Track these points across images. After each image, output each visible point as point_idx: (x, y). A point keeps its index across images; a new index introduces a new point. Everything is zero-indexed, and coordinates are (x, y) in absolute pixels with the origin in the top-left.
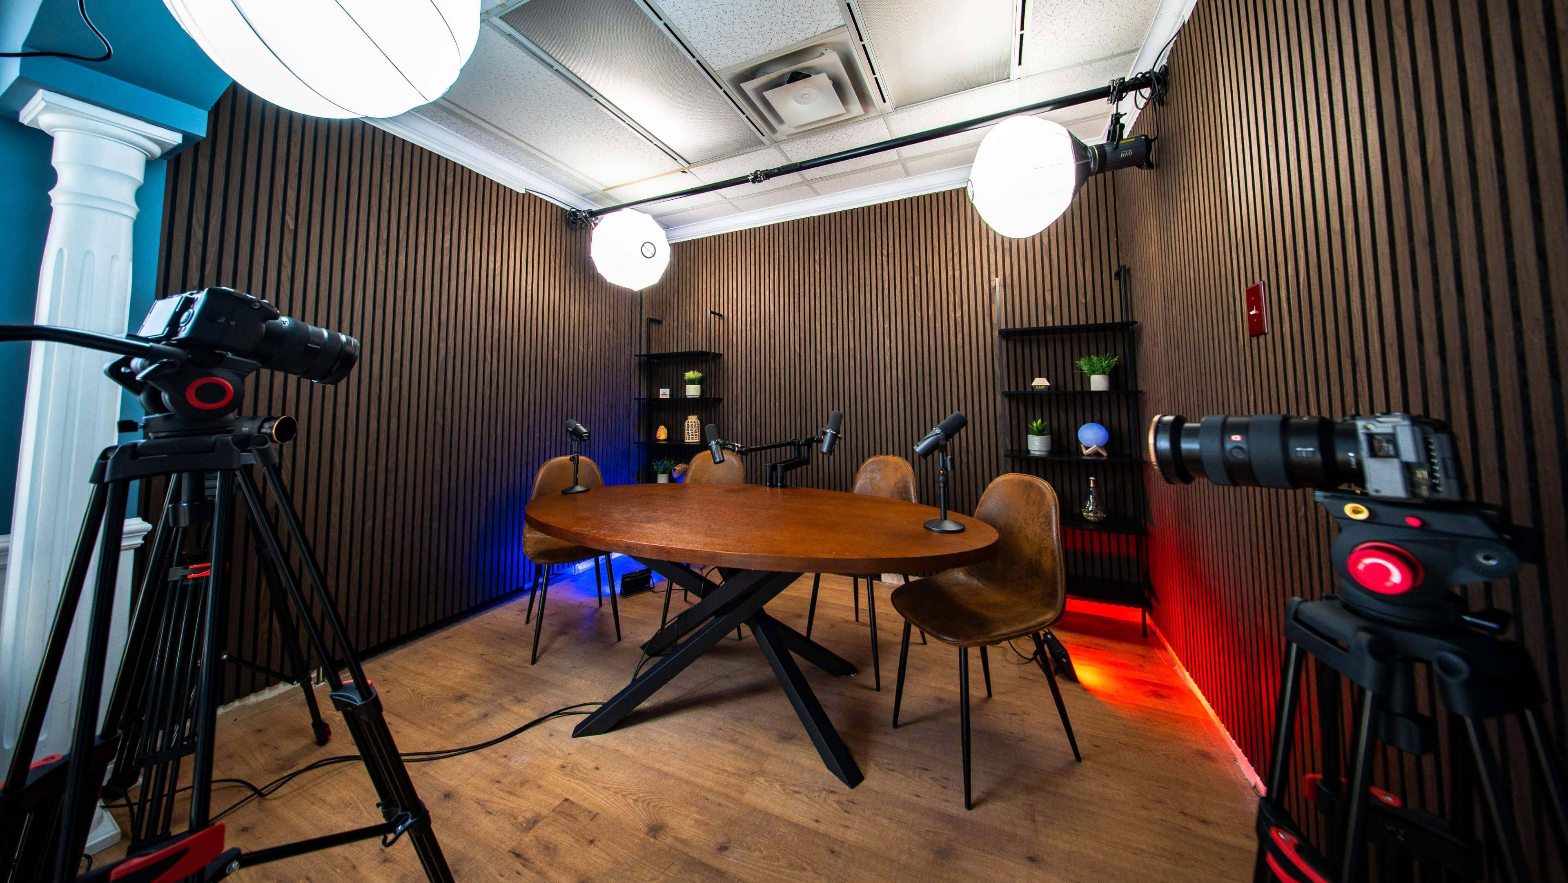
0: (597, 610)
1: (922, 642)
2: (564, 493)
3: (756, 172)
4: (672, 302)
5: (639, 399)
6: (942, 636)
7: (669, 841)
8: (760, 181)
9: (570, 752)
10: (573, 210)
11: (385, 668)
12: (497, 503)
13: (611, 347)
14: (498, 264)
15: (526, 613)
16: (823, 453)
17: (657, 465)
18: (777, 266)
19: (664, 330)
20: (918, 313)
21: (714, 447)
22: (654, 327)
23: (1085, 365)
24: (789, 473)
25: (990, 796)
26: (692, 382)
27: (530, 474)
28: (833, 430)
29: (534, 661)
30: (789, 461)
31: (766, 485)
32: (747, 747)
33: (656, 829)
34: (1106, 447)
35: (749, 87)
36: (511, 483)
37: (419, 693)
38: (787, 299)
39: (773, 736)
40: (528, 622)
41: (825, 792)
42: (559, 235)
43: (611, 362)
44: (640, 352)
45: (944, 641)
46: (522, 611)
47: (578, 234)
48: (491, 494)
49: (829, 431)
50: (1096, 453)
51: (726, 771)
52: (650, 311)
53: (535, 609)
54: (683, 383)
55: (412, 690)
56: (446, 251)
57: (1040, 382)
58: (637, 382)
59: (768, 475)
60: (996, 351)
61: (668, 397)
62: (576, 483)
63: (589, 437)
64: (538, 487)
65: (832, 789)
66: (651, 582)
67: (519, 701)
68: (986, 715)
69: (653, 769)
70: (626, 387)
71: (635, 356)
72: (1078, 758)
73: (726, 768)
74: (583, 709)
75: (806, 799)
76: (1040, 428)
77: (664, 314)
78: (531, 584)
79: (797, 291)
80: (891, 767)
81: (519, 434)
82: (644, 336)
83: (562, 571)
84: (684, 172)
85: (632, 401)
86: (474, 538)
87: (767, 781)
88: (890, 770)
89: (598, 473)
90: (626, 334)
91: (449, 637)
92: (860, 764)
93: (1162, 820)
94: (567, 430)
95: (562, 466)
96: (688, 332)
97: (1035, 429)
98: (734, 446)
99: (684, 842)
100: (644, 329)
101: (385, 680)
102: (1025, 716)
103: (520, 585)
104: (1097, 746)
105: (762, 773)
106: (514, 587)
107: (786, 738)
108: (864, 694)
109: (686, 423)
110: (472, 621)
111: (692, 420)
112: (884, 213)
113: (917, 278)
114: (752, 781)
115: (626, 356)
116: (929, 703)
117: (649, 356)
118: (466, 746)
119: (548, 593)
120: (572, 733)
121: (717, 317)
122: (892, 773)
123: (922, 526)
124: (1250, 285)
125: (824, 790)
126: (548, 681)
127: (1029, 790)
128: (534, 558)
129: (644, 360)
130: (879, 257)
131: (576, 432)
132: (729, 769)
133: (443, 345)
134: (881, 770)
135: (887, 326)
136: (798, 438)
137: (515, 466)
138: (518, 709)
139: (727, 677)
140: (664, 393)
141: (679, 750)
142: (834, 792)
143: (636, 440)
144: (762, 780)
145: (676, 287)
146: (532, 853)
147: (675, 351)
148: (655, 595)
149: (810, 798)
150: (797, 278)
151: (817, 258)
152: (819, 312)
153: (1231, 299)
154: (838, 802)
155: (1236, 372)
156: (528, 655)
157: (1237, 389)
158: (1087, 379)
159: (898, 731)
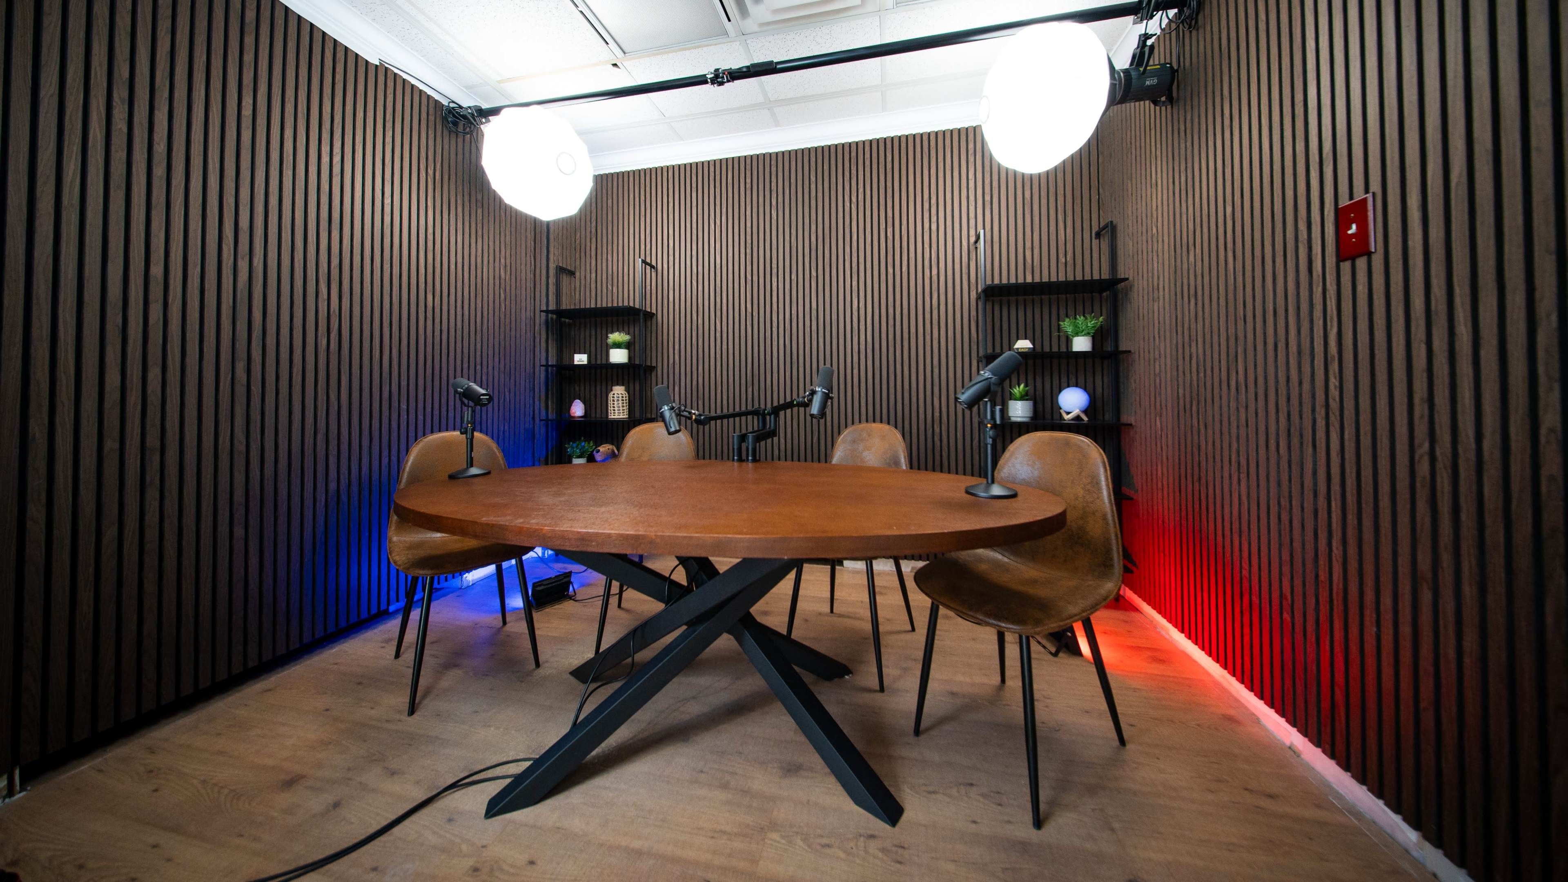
0: (499, 630)
1: (909, 628)
2: (452, 477)
3: (717, 70)
4: (588, 248)
5: (547, 366)
8: (721, 84)
9: (484, 842)
10: (452, 105)
11: (151, 750)
12: (344, 497)
13: (508, 297)
14: (337, 159)
15: (395, 642)
16: (812, 416)
17: (571, 445)
18: (724, 210)
19: (578, 285)
20: (890, 270)
21: (667, 414)
22: (565, 279)
23: (1070, 326)
24: (763, 443)
25: (1056, 807)
26: (618, 345)
27: (394, 458)
28: (824, 388)
29: (412, 711)
30: (756, 431)
31: (733, 460)
32: (745, 792)
34: (1085, 411)
36: (365, 468)
37: (215, 785)
38: (736, 249)
39: (774, 771)
40: (397, 655)
41: (862, 839)
42: (431, 136)
43: (508, 316)
44: (547, 305)
46: (388, 641)
47: (460, 140)
48: (333, 486)
49: (819, 390)
50: (1078, 418)
51: (724, 832)
52: (560, 258)
53: (411, 635)
54: (604, 349)
55: (204, 782)
56: (246, 123)
57: (1024, 344)
58: (543, 345)
59: (736, 447)
61: (586, 362)
62: (470, 464)
63: (491, 399)
64: (410, 473)
65: (870, 832)
66: (571, 588)
67: (393, 774)
68: (1008, 705)
69: (619, 847)
70: (528, 350)
71: (541, 311)
72: (1122, 742)
73: (723, 828)
74: (498, 771)
75: (842, 855)
76: (1023, 394)
77: (578, 263)
78: (402, 604)
79: (749, 241)
80: (931, 789)
81: (376, 405)
82: (552, 289)
83: (444, 584)
84: (615, 65)
85: (537, 369)
86: (308, 547)
87: (783, 837)
88: (929, 793)
89: (499, 454)
90: (528, 285)
91: (270, 690)
93: (1233, 802)
94: (456, 392)
96: (610, 287)
97: (1017, 394)
98: (690, 413)
100: (552, 280)
101: (151, 771)
102: (1048, 701)
103: (383, 607)
104: (1132, 725)
105: (774, 826)
106: (374, 611)
107: (792, 770)
108: (867, 698)
109: (611, 395)
110: (308, 662)
111: (619, 392)
112: (854, 154)
113: (890, 230)
114: (763, 840)
115: (528, 313)
116: (942, 699)
117: (560, 313)
118: (302, 863)
119: (431, 615)
120: (484, 812)
121: (648, 267)
122: (934, 796)
123: (964, 491)
124: (1344, 202)
125: (860, 836)
126: (437, 738)
127: (1092, 790)
128: (408, 569)
129: (552, 319)
130: (847, 204)
131: (468, 394)
132: (728, 828)
133: (243, 265)
134: (917, 793)
135: (855, 283)
136: (763, 406)
137: (370, 447)
138: (394, 786)
139: (694, 698)
140: (581, 359)
141: (650, 811)
142: (872, 837)
143: (543, 417)
144: (775, 836)
145: (594, 230)
147: (593, 306)
148: (577, 604)
149: (845, 852)
150: (749, 225)
151: (774, 203)
152: (776, 266)
153: (1302, 226)
154: (883, 850)
155: (1304, 306)
156: (403, 700)
157: (1305, 326)
158: (1069, 342)
159: (922, 737)
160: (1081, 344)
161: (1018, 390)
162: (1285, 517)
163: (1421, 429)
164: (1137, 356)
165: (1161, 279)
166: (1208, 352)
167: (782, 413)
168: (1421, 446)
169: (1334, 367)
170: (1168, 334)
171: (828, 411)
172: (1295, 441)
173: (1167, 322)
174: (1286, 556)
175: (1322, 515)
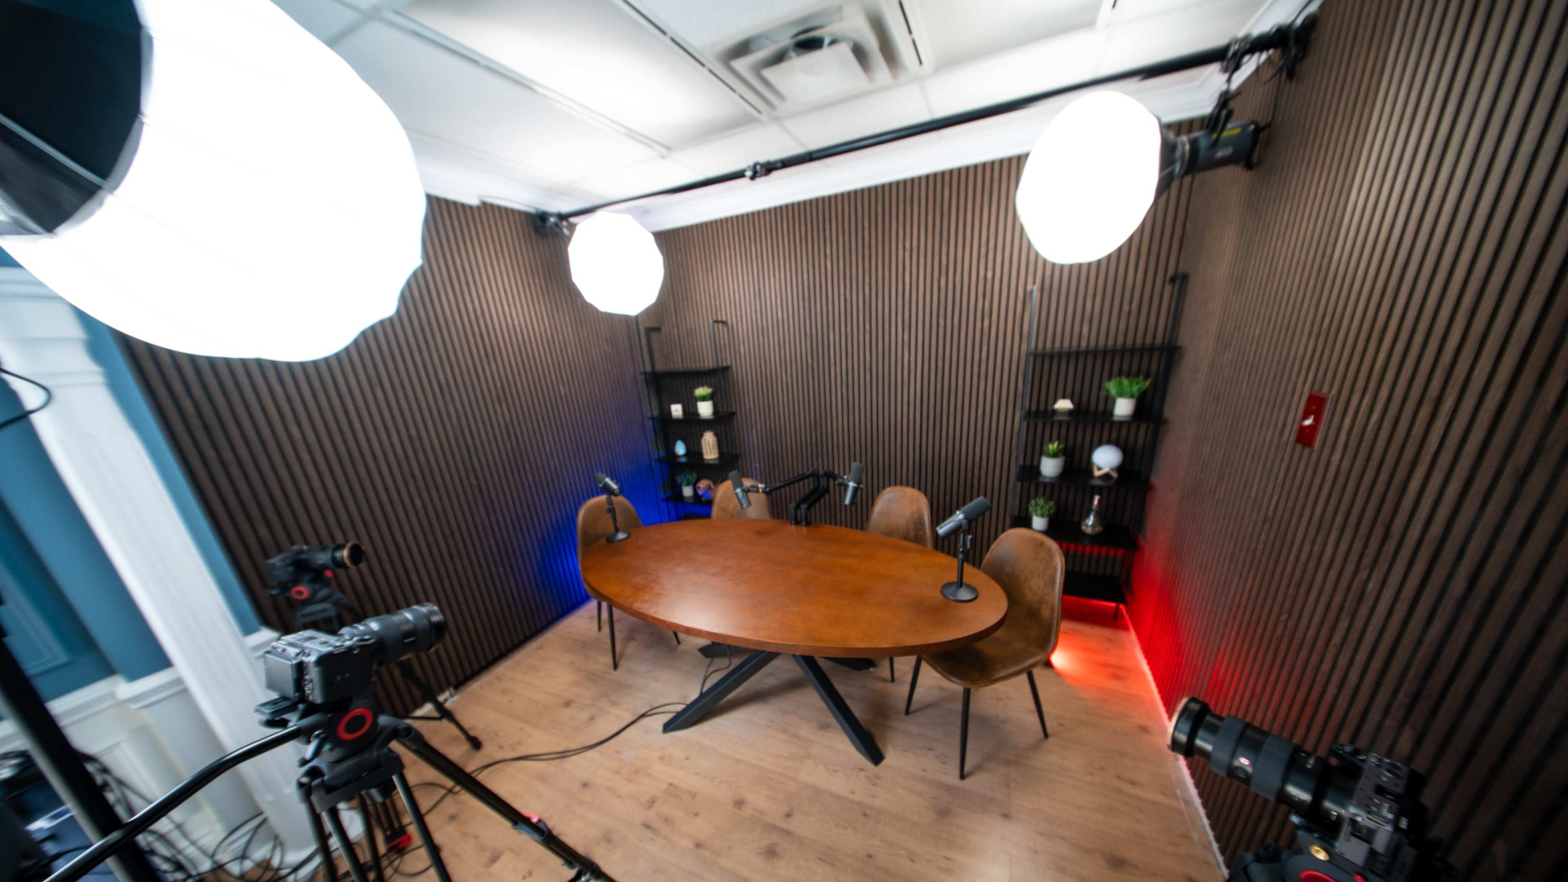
3: (756, 163)
4: (668, 305)
5: (652, 416)
6: (951, 678)
7: (750, 812)
9: (664, 744)
10: (538, 212)
15: (596, 620)
16: (846, 506)
17: (680, 479)
18: (782, 262)
19: (665, 338)
22: (654, 336)
23: (1114, 387)
25: (978, 768)
26: (704, 399)
27: (571, 516)
29: (616, 666)
30: (811, 495)
31: (793, 523)
32: (796, 735)
33: (739, 803)
34: (1118, 468)
35: (741, 65)
37: (534, 702)
39: (813, 726)
40: (600, 629)
42: (530, 248)
43: (617, 382)
44: (645, 369)
45: (953, 682)
46: (591, 618)
47: (551, 242)
48: (539, 534)
49: (852, 484)
50: (1107, 474)
51: (782, 756)
53: (605, 614)
54: (694, 401)
55: (529, 700)
57: (1064, 404)
58: (647, 398)
59: (793, 512)
60: (1022, 366)
61: (681, 413)
62: (617, 530)
65: (861, 766)
70: (636, 405)
71: (640, 373)
72: (1046, 735)
73: (782, 753)
74: (667, 708)
75: (843, 775)
76: (1056, 451)
77: (662, 319)
80: (904, 747)
82: (645, 348)
84: (663, 158)
85: (646, 421)
87: (813, 762)
88: (903, 749)
89: (636, 513)
90: (626, 349)
92: (881, 747)
93: (1102, 782)
95: (598, 506)
96: (690, 341)
97: (1051, 452)
98: (757, 489)
99: (760, 812)
100: (643, 339)
103: (585, 594)
104: (1061, 724)
105: (809, 756)
107: (824, 727)
108: (880, 686)
109: (703, 439)
111: (709, 437)
114: (802, 762)
115: (631, 374)
117: (655, 373)
120: (661, 729)
121: (720, 325)
122: (906, 753)
123: (940, 591)
124: (1316, 389)
125: (856, 768)
126: (631, 684)
127: (1008, 763)
129: (649, 377)
131: (607, 488)
132: (784, 754)
134: (896, 749)
138: (615, 710)
140: (677, 409)
141: (745, 738)
142: (862, 770)
144: (809, 761)
146: (657, 824)
149: (846, 774)
154: (867, 777)
156: (609, 659)
159: (910, 716)
160: (1123, 408)
161: (1053, 447)
171: (858, 499)
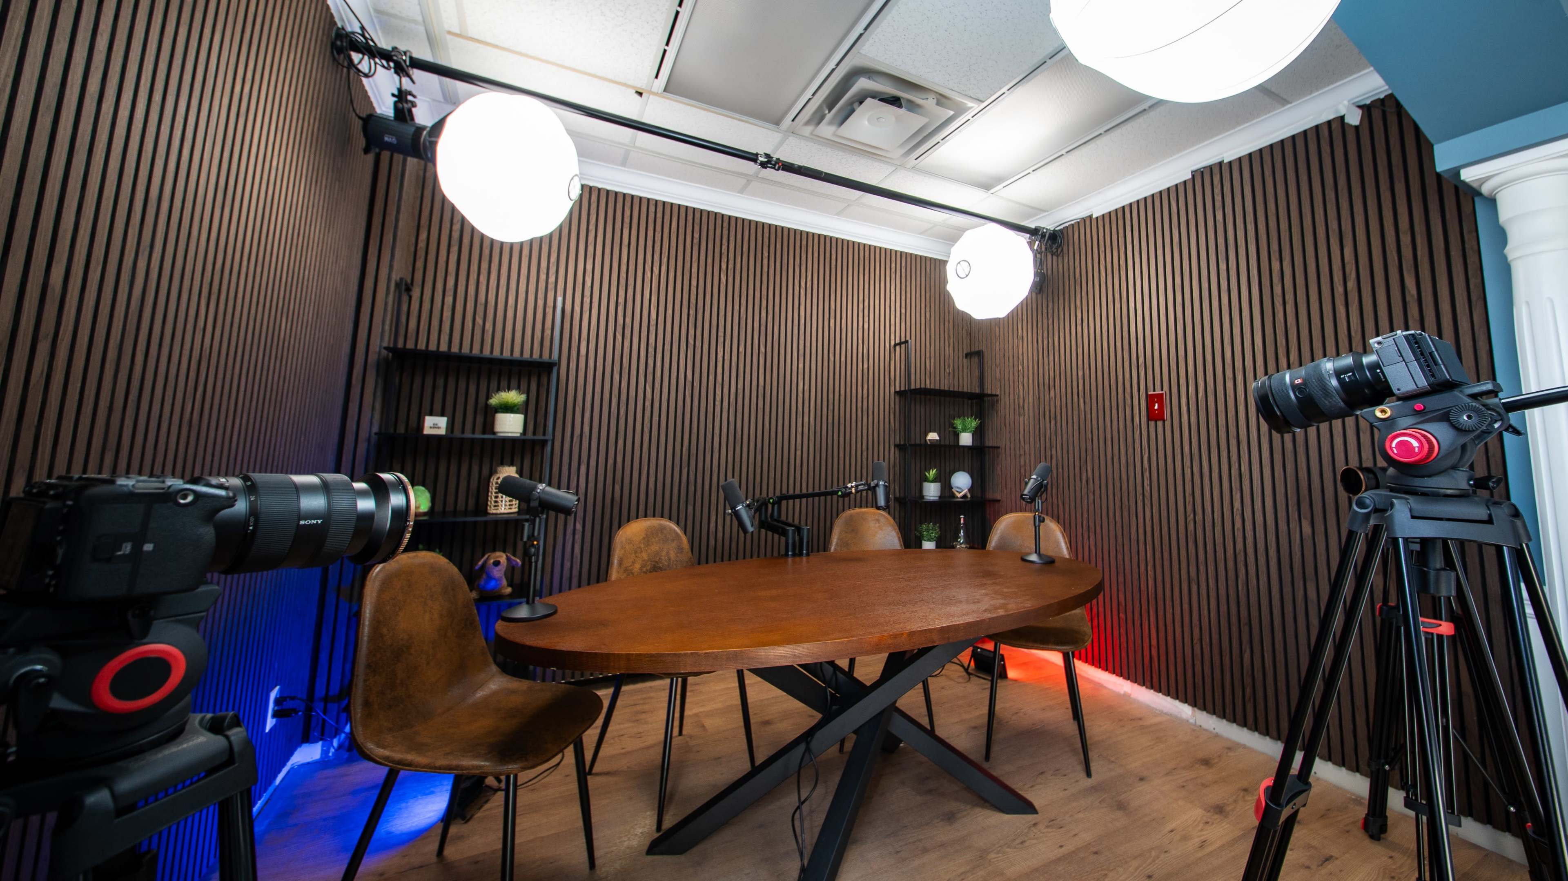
19: (415, 308)
23: (956, 425)
26: (508, 408)
34: (970, 491)
41: (1031, 828)
50: (965, 496)
57: (933, 436)
61: (442, 432)
65: (1030, 823)
71: (376, 347)
75: (1034, 842)
76: (934, 478)
79: (693, 301)
82: (390, 310)
84: (639, 92)
90: (352, 300)
97: (928, 477)
100: (391, 297)
115: (347, 344)
124: (1150, 391)
130: (797, 288)
140: (435, 425)
142: (1036, 824)
150: (694, 283)
151: (724, 266)
152: (723, 335)
153: (1128, 397)
155: (1130, 440)
157: (1130, 451)
158: (957, 436)
160: (966, 439)
161: (932, 473)
162: (1120, 557)
163: (1189, 508)
164: (1003, 450)
165: (1026, 401)
166: (1065, 456)
167: (784, 503)
168: (1190, 516)
169: (1147, 474)
170: (1032, 439)
172: (1126, 514)
173: (1032, 432)
174: (1121, 579)
175: (1142, 554)
